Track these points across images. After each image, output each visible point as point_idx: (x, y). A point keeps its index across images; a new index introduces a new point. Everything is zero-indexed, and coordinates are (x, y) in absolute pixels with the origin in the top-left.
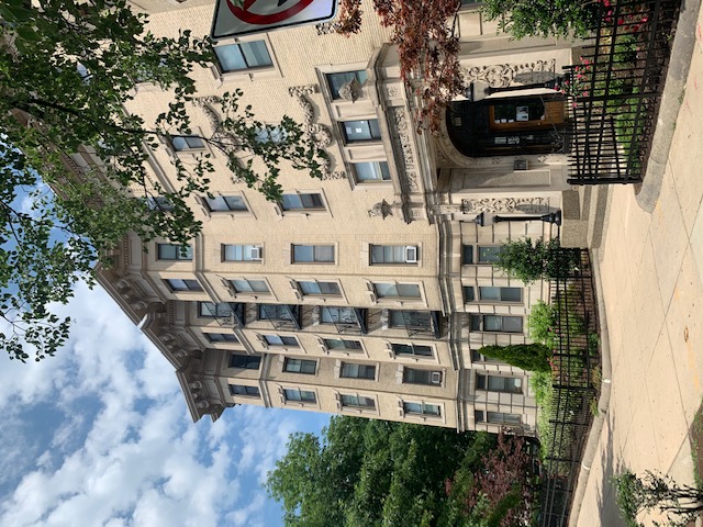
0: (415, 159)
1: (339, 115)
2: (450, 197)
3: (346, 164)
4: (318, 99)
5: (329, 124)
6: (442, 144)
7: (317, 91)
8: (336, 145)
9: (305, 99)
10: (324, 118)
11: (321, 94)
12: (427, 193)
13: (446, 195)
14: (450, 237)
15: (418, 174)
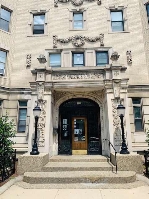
0: (73, 80)
1: (88, 52)
2: (49, 94)
3: (62, 50)
4: (97, 45)
5: (84, 47)
6: (69, 95)
7: (102, 45)
8: (73, 47)
9: (98, 39)
10: (87, 45)
11: (100, 47)
12: (53, 83)
13: (50, 93)
14: (8, 94)
15: (64, 80)
